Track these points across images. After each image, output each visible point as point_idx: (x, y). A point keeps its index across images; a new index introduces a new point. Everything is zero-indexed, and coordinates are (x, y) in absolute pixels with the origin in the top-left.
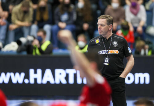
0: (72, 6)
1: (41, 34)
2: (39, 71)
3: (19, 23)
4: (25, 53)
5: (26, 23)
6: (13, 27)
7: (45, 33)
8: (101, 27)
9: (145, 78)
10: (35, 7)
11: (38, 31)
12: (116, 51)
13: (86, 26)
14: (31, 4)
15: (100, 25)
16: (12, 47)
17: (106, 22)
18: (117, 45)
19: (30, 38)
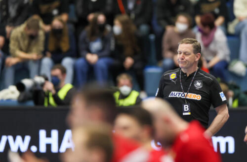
0: (108, 28)
1: (57, 72)
2: (55, 133)
3: (22, 55)
4: (31, 104)
5: (33, 55)
6: (12, 61)
7: (64, 71)
8: (185, 56)
9: (227, 144)
10: (47, 28)
11: (53, 69)
12: (197, 95)
13: (129, 61)
14: (41, 24)
15: (182, 54)
16: (11, 93)
17: (192, 48)
18: (201, 87)
19: (39, 80)
